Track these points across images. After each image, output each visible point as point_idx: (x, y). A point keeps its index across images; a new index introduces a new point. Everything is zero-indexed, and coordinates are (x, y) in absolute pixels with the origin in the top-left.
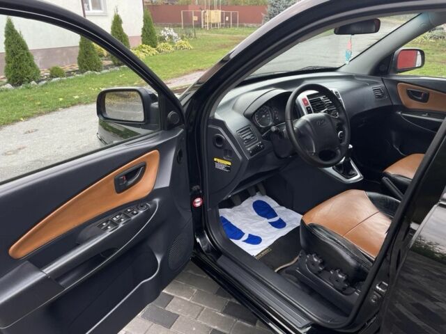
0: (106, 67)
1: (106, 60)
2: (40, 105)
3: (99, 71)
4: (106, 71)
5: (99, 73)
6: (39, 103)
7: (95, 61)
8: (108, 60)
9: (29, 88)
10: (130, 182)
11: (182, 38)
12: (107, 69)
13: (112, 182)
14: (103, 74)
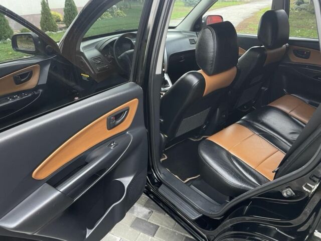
0: (61, 29)
1: (62, 24)
2: (11, 54)
3: (55, 32)
4: (60, 31)
5: (55, 33)
6: (11, 53)
7: (52, 25)
8: (63, 24)
9: (5, 43)
10: (23, 80)
11: (120, 9)
12: (62, 30)
13: (12, 78)
14: (58, 34)
